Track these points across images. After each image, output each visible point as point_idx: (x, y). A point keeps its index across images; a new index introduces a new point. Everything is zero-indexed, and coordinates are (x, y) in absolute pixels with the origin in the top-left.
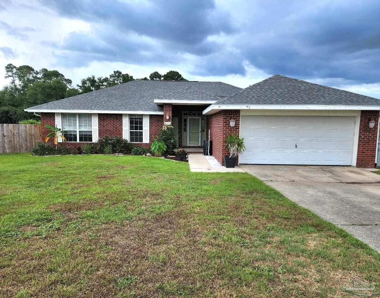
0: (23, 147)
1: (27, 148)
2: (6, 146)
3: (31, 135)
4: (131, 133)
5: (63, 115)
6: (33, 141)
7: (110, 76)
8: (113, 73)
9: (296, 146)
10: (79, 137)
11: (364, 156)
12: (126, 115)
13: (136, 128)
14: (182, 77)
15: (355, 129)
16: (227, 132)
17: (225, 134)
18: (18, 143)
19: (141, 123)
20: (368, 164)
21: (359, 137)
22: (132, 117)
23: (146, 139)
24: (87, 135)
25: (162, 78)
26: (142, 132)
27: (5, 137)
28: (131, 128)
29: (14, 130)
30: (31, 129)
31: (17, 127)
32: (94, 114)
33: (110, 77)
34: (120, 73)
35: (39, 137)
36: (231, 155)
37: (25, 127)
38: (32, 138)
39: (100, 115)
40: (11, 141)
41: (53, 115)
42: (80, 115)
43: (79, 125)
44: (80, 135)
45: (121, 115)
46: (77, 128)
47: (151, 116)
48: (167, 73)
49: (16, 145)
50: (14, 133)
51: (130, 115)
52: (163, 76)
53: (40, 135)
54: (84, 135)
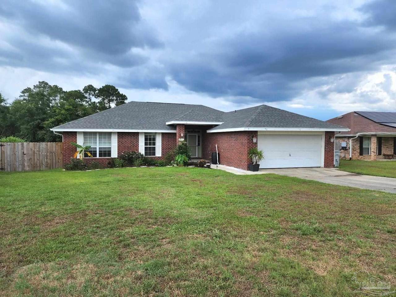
0: (43, 165)
1: (47, 165)
2: (26, 164)
3: (52, 153)
4: (146, 148)
5: (85, 133)
6: (54, 159)
7: (34, 86)
8: (38, 84)
9: (290, 155)
10: (99, 153)
11: (328, 160)
12: (142, 133)
13: (150, 144)
14: (119, 92)
15: (322, 143)
16: (250, 146)
17: (249, 148)
18: (38, 161)
19: (154, 139)
20: (330, 165)
21: (325, 148)
22: (147, 135)
23: (159, 153)
24: (106, 151)
25: (97, 92)
26: (155, 147)
27: (25, 155)
28: (146, 144)
29: (35, 148)
30: (53, 147)
31: (38, 146)
32: (114, 133)
33: (34, 88)
34: (47, 84)
35: (60, 154)
36: (255, 162)
37: (47, 145)
38: (52, 155)
39: (119, 133)
40: (31, 159)
41: (75, 133)
42: (100, 133)
43: (99, 143)
44: (99, 151)
45: (138, 133)
46: (98, 145)
47: (163, 134)
48: (103, 87)
49: (36, 163)
50: (34, 151)
51: (145, 133)
52: (98, 90)
53: (61, 152)
54: (104, 151)
